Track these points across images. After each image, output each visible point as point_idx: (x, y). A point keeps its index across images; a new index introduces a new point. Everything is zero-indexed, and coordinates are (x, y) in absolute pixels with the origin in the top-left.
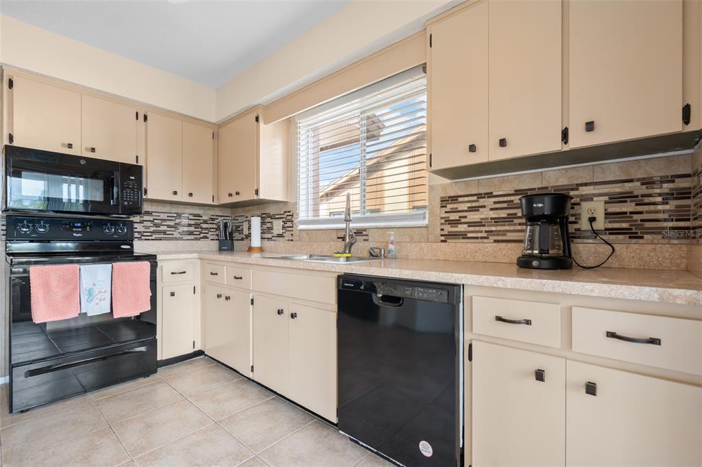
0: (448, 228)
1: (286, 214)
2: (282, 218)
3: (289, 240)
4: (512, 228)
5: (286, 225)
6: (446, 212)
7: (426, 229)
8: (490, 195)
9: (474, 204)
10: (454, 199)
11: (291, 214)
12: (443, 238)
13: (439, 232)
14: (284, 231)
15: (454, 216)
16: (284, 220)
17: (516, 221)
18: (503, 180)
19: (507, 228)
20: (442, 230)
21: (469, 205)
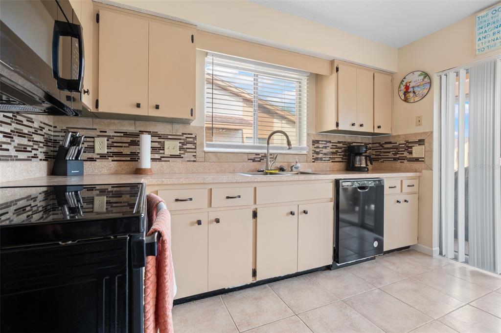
0: (316, 156)
1: (185, 136)
2: (180, 139)
3: (188, 161)
4: (337, 156)
5: (185, 147)
6: (315, 148)
7: (306, 156)
8: (330, 142)
9: (325, 145)
10: (318, 142)
11: (193, 136)
12: (313, 160)
13: (311, 157)
14: (182, 152)
15: (317, 150)
16: (182, 141)
17: (338, 154)
18: (335, 136)
19: (336, 156)
20: (313, 156)
21: (323, 145)
